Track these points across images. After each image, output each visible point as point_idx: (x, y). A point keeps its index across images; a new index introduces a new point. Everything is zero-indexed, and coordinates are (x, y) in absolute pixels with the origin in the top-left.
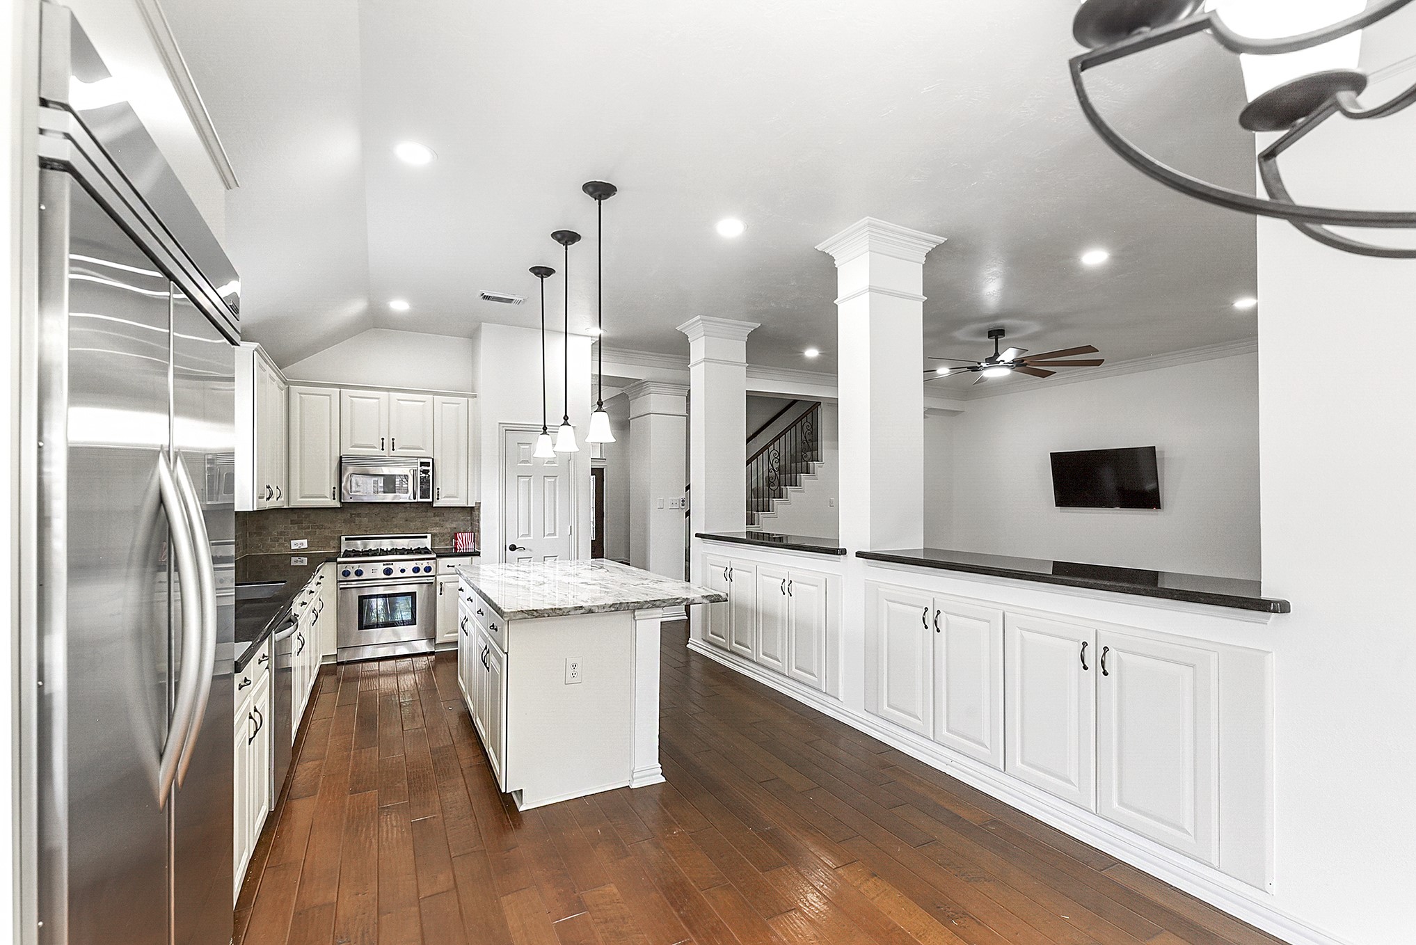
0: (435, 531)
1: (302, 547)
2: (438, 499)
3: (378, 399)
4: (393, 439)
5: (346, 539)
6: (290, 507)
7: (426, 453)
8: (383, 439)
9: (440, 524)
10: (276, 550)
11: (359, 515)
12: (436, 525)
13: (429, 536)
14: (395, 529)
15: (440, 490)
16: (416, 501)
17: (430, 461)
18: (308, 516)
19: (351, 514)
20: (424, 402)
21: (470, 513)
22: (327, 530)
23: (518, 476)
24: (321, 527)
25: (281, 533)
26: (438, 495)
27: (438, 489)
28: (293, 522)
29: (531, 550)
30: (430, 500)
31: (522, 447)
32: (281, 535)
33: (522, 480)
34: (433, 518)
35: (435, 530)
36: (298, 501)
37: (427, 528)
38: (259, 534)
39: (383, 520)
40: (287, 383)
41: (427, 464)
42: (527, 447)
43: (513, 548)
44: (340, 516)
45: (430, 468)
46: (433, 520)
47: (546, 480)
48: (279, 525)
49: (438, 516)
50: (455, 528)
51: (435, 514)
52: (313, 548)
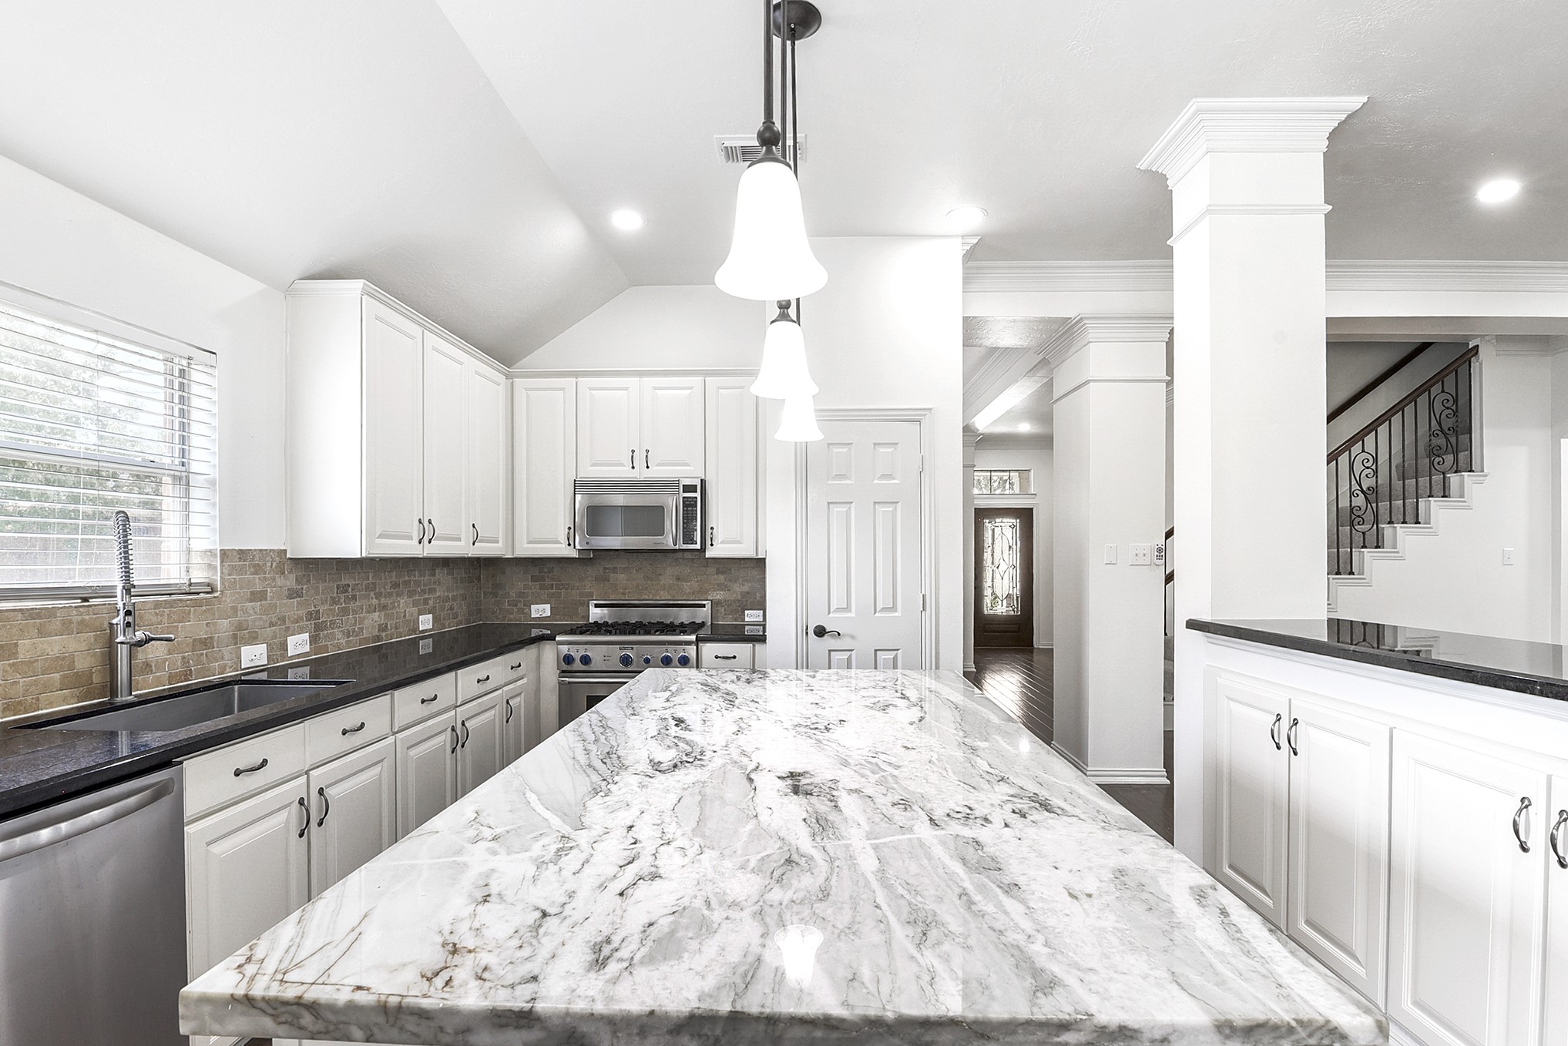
0: (718, 597)
1: (544, 615)
2: (712, 545)
3: (626, 389)
4: (647, 451)
5: (597, 606)
6: (515, 556)
7: (689, 474)
8: (633, 451)
9: (726, 586)
10: (513, 618)
11: (614, 570)
12: (721, 587)
13: (708, 604)
14: (662, 593)
15: (716, 531)
16: (677, 547)
17: (698, 482)
18: (551, 571)
19: (605, 569)
20: (691, 388)
22: (574, 592)
23: (828, 503)
24: (567, 587)
25: (520, 595)
26: (712, 539)
27: (712, 528)
28: (534, 579)
29: (853, 637)
30: (698, 546)
31: (836, 450)
32: (519, 597)
33: (835, 509)
34: (716, 577)
35: (719, 595)
36: (525, 549)
37: (706, 592)
38: (495, 595)
39: (647, 578)
40: (508, 376)
41: (692, 488)
42: (845, 450)
44: (592, 571)
45: (698, 495)
46: (715, 580)
47: (880, 509)
48: (517, 584)
49: (722, 573)
50: (748, 593)
51: (718, 569)
52: (557, 617)
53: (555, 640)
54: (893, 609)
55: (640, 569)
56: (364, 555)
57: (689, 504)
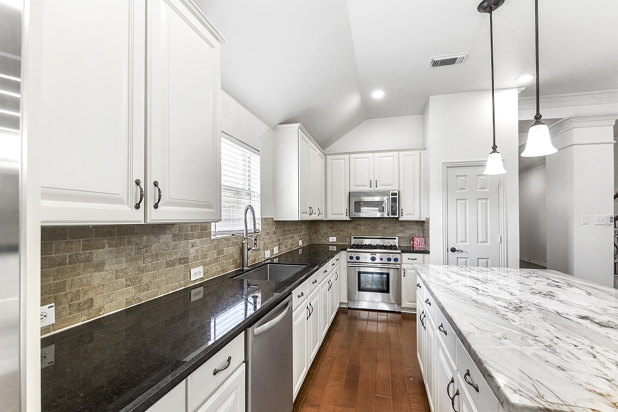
0: (400, 235)
1: (334, 241)
2: (402, 216)
3: (368, 158)
4: (376, 181)
5: (354, 238)
6: (327, 220)
7: (394, 188)
8: (371, 181)
9: (404, 231)
10: (323, 242)
11: (360, 225)
12: (401, 232)
13: (397, 238)
14: (378, 234)
15: (403, 210)
16: (389, 217)
17: (397, 192)
18: (336, 225)
19: (356, 224)
20: (393, 156)
21: (422, 225)
22: (345, 233)
23: (457, 199)
24: (342, 231)
25: (325, 233)
26: (402, 213)
27: (402, 209)
28: (330, 228)
29: (467, 252)
30: (397, 216)
31: (460, 178)
33: (460, 202)
34: (399, 228)
35: (401, 235)
36: (330, 217)
37: (396, 234)
38: (316, 233)
39: (372, 228)
40: (325, 155)
41: (396, 194)
42: (464, 178)
43: (453, 250)
44: (351, 225)
45: (397, 197)
46: (399, 229)
47: (479, 201)
48: (324, 229)
49: (402, 226)
50: (413, 234)
51: (400, 225)
52: (339, 242)
53: (346, 250)
54: (486, 242)
55: (370, 224)
56: (299, 220)
57: (394, 200)
